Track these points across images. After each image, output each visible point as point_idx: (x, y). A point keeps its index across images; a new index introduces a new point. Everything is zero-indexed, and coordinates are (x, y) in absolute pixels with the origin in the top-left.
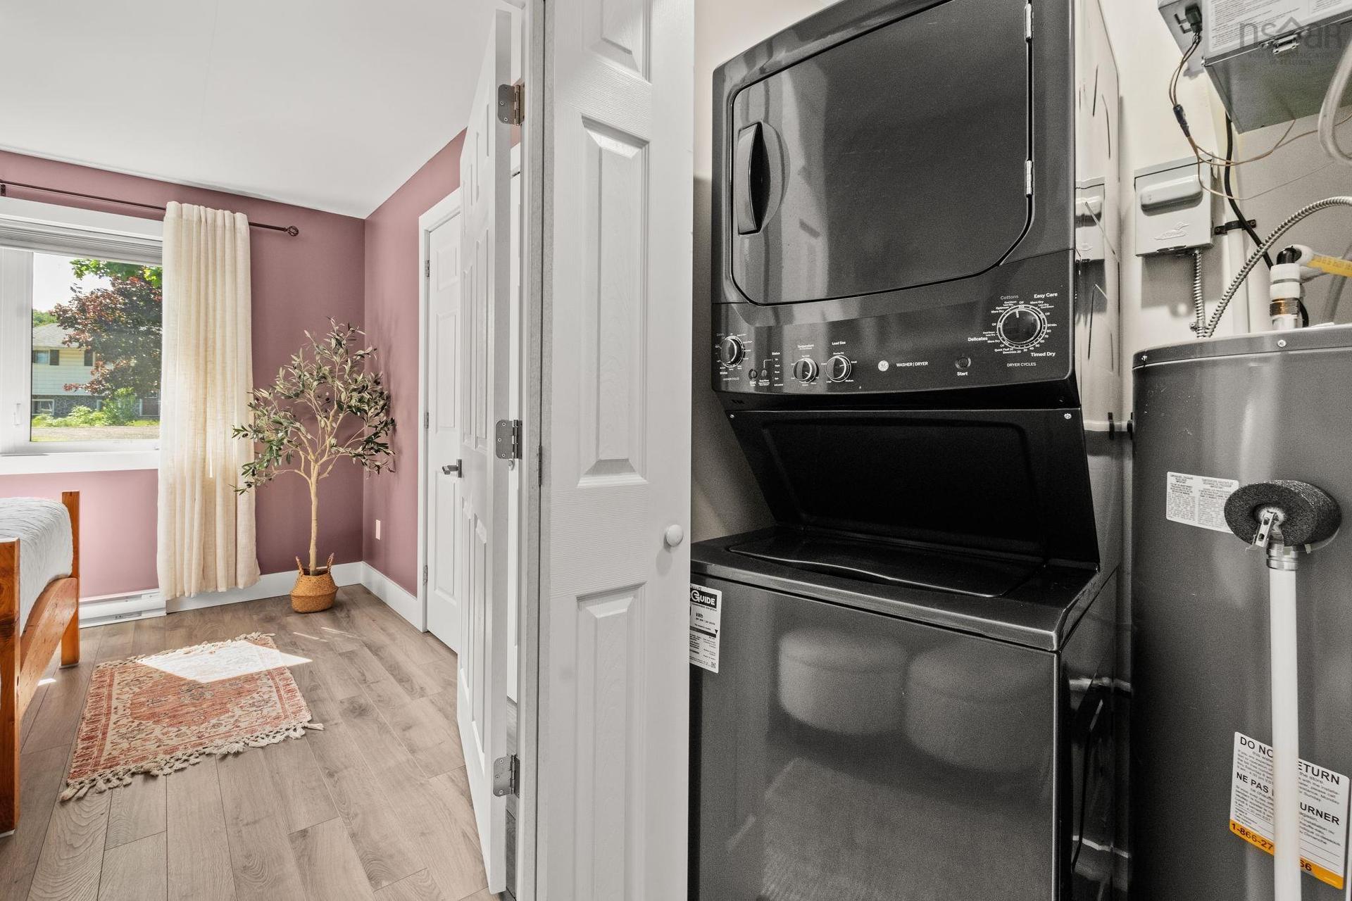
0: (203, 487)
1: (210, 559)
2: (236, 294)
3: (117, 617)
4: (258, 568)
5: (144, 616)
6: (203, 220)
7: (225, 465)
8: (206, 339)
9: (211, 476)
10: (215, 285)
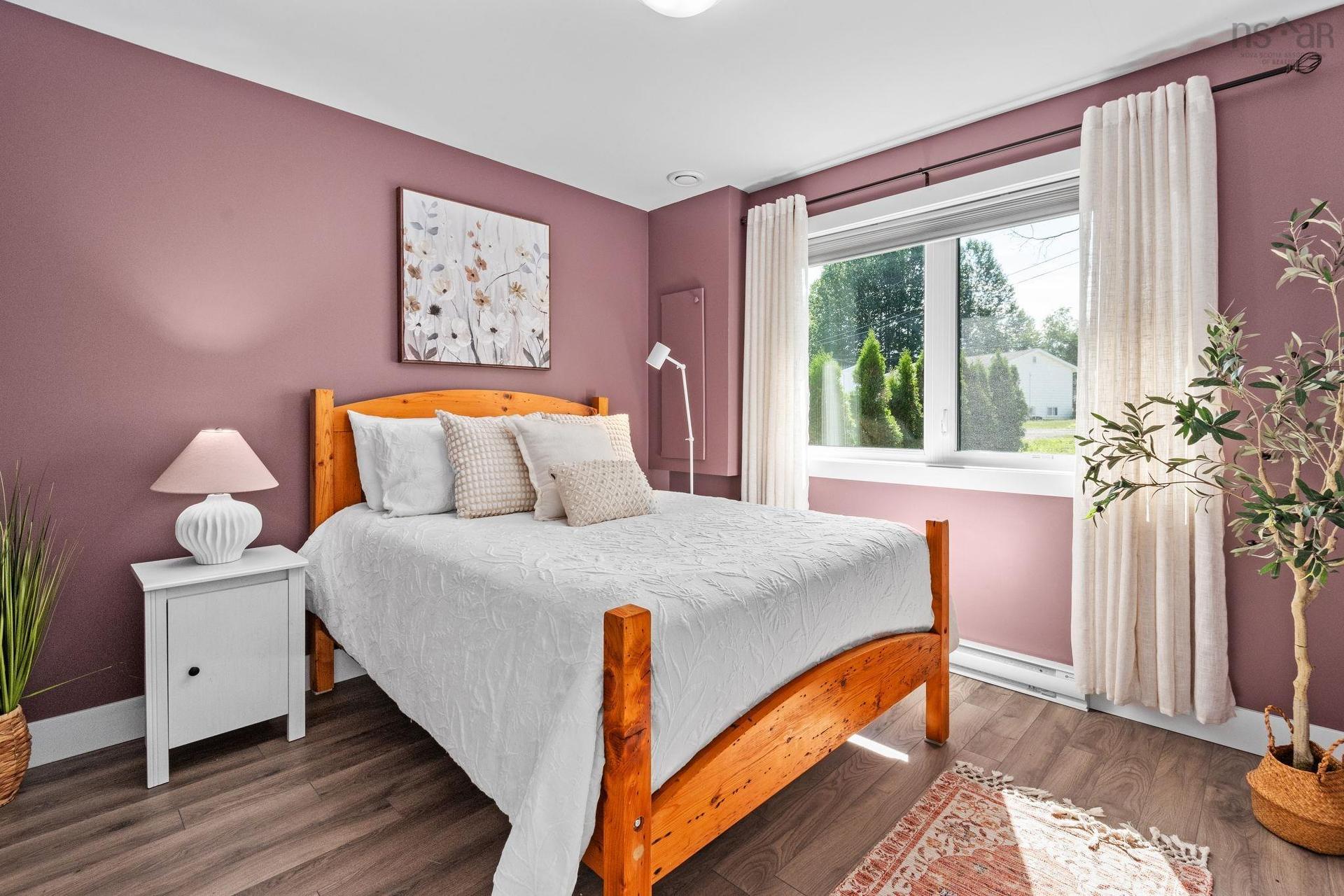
0: (1133, 537)
1: (1145, 653)
2: (1189, 216)
3: (1030, 687)
4: (1232, 693)
5: (1058, 700)
6: (1132, 115)
7: (1171, 506)
8: (1138, 302)
9: (1148, 520)
10: (1152, 213)
